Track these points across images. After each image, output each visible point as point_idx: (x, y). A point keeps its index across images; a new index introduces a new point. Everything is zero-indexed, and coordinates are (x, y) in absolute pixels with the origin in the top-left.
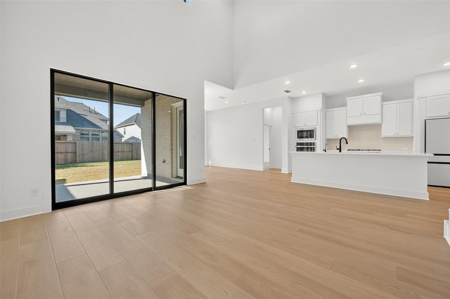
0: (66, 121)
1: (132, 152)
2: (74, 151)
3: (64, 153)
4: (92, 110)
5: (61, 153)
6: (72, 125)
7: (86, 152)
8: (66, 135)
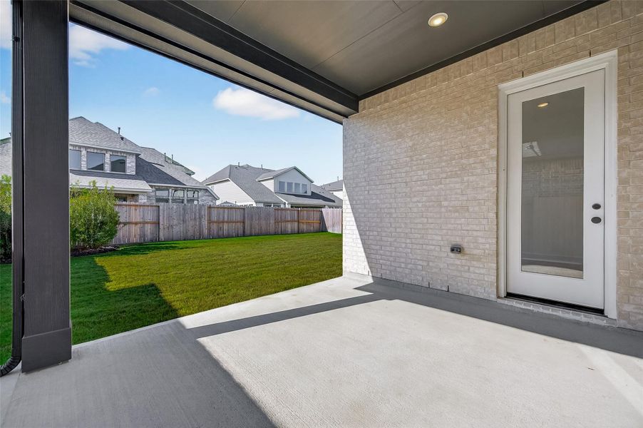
0: (134, 173)
1: (244, 223)
2: (155, 220)
3: (140, 223)
4: (169, 158)
5: (136, 224)
6: (144, 179)
7: (175, 222)
8: (138, 195)
